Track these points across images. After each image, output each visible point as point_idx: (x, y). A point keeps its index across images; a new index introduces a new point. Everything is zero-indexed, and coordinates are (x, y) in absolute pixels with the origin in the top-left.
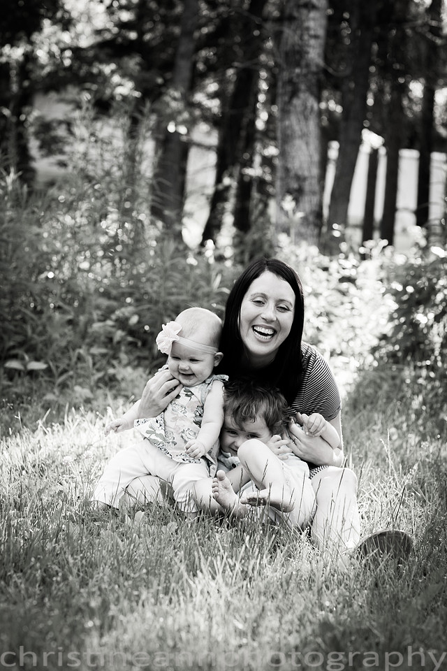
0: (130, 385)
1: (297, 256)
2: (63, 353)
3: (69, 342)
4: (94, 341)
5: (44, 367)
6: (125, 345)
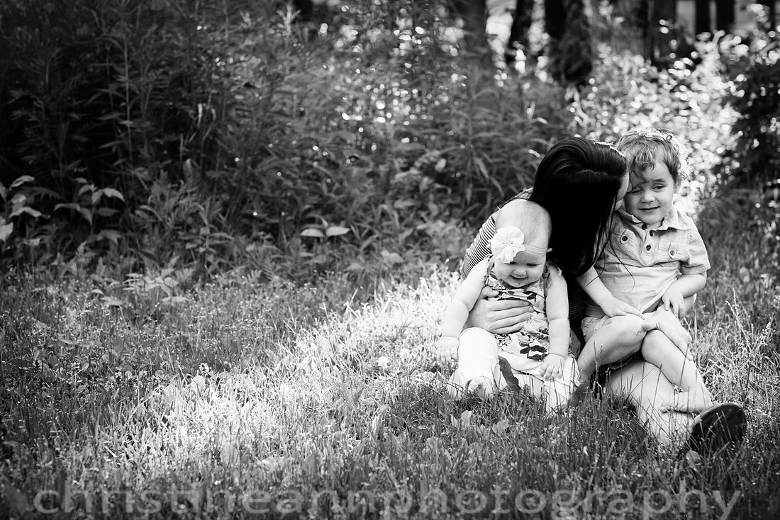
0: (443, 241)
1: (620, 69)
2: (365, 210)
3: (370, 198)
4: (399, 193)
5: (345, 231)
6: (433, 193)
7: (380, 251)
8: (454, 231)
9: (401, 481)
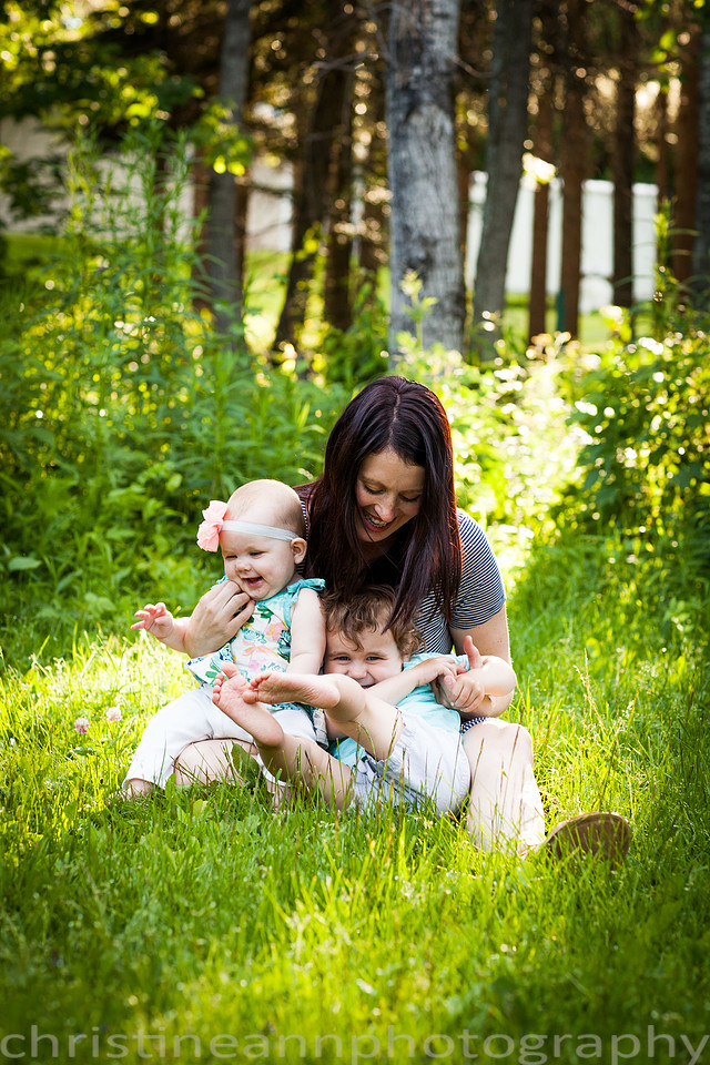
0: (173, 586)
1: (428, 368)
2: (64, 540)
3: (73, 522)
4: (113, 518)
5: (35, 564)
6: (161, 522)
7: (83, 595)
8: (190, 573)
9: (102, 884)
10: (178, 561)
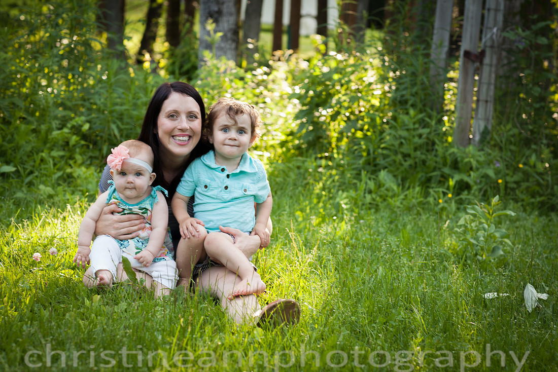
0: (85, 181)
1: (218, 69)
2: (29, 156)
3: (33, 148)
4: (54, 145)
5: (14, 169)
6: (79, 147)
7: (38, 185)
8: (93, 174)
9: (47, 339)
10: (87, 168)
